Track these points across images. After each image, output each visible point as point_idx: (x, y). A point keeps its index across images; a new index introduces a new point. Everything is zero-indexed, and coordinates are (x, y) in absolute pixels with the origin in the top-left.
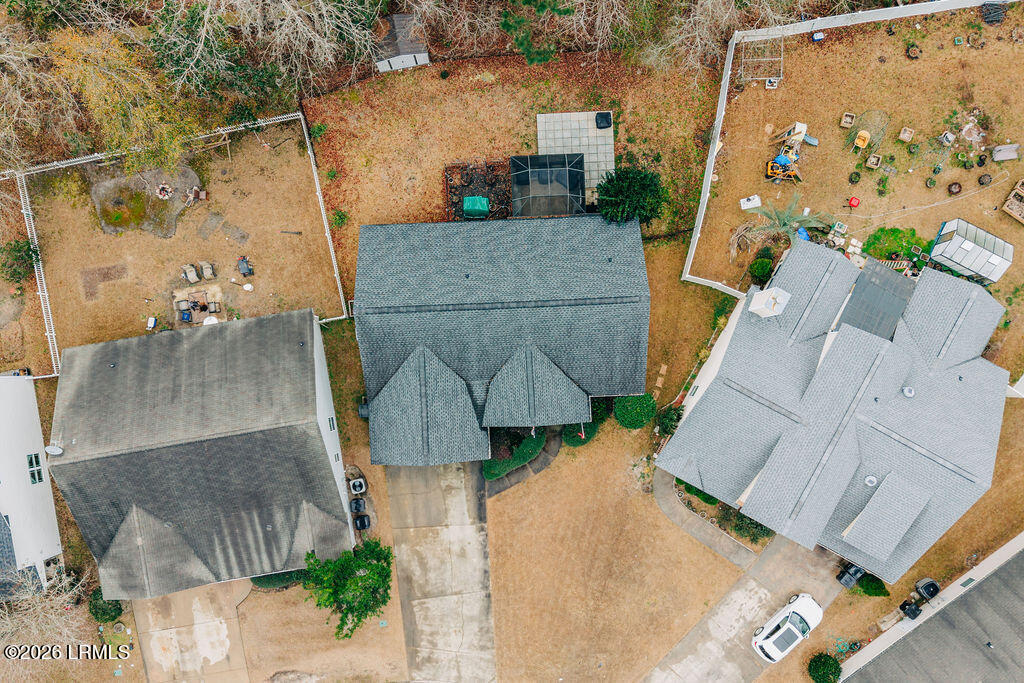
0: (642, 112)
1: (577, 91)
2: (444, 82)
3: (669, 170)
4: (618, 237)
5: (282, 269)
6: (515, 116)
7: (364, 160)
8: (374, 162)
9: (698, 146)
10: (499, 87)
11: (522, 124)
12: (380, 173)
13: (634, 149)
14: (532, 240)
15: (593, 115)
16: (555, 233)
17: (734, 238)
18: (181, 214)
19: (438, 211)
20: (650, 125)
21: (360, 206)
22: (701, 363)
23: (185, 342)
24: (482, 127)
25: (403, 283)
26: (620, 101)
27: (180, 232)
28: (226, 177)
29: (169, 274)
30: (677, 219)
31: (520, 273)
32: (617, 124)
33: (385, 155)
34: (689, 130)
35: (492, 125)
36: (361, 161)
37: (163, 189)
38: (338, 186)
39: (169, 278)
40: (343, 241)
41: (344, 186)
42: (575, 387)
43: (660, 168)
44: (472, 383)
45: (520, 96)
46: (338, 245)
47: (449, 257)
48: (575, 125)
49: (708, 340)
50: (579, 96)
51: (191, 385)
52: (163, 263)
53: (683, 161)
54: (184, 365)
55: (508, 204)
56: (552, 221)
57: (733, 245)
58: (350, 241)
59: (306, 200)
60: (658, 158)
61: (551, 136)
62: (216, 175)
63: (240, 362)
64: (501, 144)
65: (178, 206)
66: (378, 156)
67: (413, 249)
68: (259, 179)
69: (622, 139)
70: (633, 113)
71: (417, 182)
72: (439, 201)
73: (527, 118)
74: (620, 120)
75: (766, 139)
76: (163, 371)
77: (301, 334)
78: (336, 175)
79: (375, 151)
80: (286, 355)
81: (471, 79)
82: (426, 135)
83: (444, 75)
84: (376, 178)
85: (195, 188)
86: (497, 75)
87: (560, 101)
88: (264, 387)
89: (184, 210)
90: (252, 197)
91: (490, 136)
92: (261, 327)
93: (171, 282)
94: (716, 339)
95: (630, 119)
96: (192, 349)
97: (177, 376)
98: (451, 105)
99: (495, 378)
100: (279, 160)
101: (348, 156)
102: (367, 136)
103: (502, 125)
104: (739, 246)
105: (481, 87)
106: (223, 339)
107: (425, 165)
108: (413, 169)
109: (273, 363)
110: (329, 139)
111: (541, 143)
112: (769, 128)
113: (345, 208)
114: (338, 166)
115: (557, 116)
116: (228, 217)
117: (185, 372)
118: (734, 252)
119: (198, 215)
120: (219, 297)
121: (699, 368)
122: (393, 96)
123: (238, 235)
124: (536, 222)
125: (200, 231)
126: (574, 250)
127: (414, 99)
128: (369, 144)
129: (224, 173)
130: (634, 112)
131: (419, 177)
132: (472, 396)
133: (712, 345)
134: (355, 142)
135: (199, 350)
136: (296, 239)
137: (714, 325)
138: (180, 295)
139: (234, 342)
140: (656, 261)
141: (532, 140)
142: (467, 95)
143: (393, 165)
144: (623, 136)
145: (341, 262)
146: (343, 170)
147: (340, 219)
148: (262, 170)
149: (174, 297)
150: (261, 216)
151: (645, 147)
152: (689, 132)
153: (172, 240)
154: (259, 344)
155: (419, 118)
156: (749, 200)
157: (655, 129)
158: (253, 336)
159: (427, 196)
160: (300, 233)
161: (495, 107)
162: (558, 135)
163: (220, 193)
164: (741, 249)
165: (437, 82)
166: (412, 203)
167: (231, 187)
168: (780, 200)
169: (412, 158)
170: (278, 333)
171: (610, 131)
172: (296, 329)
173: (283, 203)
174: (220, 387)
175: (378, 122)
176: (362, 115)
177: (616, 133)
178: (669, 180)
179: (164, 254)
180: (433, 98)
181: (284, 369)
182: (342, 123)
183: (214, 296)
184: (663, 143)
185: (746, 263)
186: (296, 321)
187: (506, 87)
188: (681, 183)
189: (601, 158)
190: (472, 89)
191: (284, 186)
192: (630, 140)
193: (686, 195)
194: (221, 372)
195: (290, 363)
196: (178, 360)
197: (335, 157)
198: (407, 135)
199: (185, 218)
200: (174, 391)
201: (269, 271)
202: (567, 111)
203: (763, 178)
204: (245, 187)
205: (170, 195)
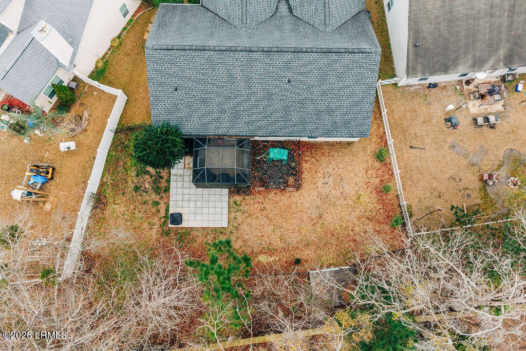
0: (145, 225)
1: (195, 245)
2: (297, 256)
3: (129, 180)
4: (170, 112)
5: (425, 122)
6: (244, 227)
7: (361, 200)
8: (354, 198)
9: (105, 196)
10: (255, 250)
11: (239, 220)
12: (350, 190)
13: (154, 197)
14: (236, 116)
15: (184, 224)
16: (218, 120)
17: (85, 124)
18: (500, 166)
19: (307, 158)
20: (141, 215)
21: (365, 166)
22: (119, 37)
23: (502, 57)
24: (270, 220)
25: (340, 77)
26: (162, 235)
27: (501, 153)
28: (468, 192)
29: (508, 123)
30: (126, 143)
31: (248, 80)
32: (166, 217)
33: (345, 202)
34: (110, 210)
35: (263, 221)
36: (365, 199)
37: (515, 185)
38: (382, 181)
39: (508, 119)
40: (379, 140)
41: (377, 181)
42: (211, 8)
43: (136, 181)
44: (288, 14)
45: (240, 243)
46: (382, 138)
47: (302, 102)
48: (198, 217)
49: (112, 53)
50: (194, 240)
51: (500, 17)
52: (513, 131)
53: (117, 186)
54: (504, 35)
55: (254, 161)
56: (220, 132)
57: (86, 120)
58: (373, 140)
59: (406, 172)
60: (137, 189)
61: (218, 210)
62: (474, 195)
63: (463, 33)
64: (256, 206)
65: (503, 173)
66: (351, 202)
67: (330, 112)
68: (442, 189)
69: (163, 205)
70: (154, 225)
71: (322, 180)
72: (305, 166)
73: (236, 225)
74: (163, 220)
75: (51, 198)
76: (520, 32)
77: (417, 55)
78: (383, 190)
79: (353, 206)
80: (429, 36)
81: (277, 258)
82: (314, 216)
83: (298, 262)
84: (352, 185)
85: (491, 183)
86: (257, 260)
87: (209, 237)
88: (447, 8)
89: (498, 169)
90: (447, 176)
91: (265, 213)
92: (445, 65)
93: (506, 117)
94: (106, 53)
95: (156, 220)
96: (498, 49)
97: (510, 25)
98: (294, 238)
99: (271, 14)
100: (426, 203)
101: (373, 204)
102: (359, 218)
103: (255, 220)
104: (81, 119)
105: (270, 251)
106: (474, 56)
107: (315, 193)
108: (324, 191)
109: (439, 30)
110: (388, 217)
111: (226, 205)
112: (48, 207)
113: (377, 164)
114: (382, 196)
115: (212, 225)
116: (465, 162)
117: (504, 29)
118: (86, 114)
119: (487, 165)
120: (470, 104)
121: (121, 34)
122: (338, 248)
123: (458, 149)
124: (232, 132)
125: (486, 153)
126: (204, 101)
127: (321, 244)
128: (357, 212)
129: (469, 196)
130: (151, 225)
131: (320, 184)
132: (289, 5)
133: (109, 49)
134: (368, 214)
135: (492, 48)
136: (414, 143)
137: (106, 63)
138: (498, 107)
139: (466, 53)
140: (145, 112)
141: (233, 207)
142: (281, 245)
143: (339, 195)
144: (162, 207)
145: (381, 125)
146: (378, 193)
147: (381, 157)
148: (439, 196)
149: (503, 106)
150: (440, 162)
151: (146, 198)
152: (110, 208)
153: (505, 148)
154: (447, 49)
155: (318, 229)
156: (69, 148)
157: (136, 212)
158: (452, 56)
159: (314, 170)
160: (411, 147)
161: (260, 235)
162: (212, 210)
163: (471, 180)
164: (80, 117)
165: (304, 257)
166: (326, 165)
167: (462, 185)
168: (46, 151)
169: (325, 198)
170: (433, 57)
171: (171, 211)
172: (420, 60)
173: (424, 170)
174: (479, 12)
175: (350, 228)
176: (363, 234)
177: (167, 210)
178: (129, 172)
179: (512, 137)
180: (307, 245)
181: (431, 23)
182: (377, 229)
183: (474, 105)
184: (132, 200)
185: (77, 106)
186: (419, 68)
187: (250, 250)
188: (121, 169)
189: (180, 191)
190: (276, 250)
191: (422, 183)
192: (157, 203)
193: (117, 161)
194: (478, 26)
195: (426, 28)
196: (508, 41)
197: (384, 204)
198: (328, 217)
199: (497, 163)
200: (513, 13)
201: (434, 121)
202: (204, 228)
203: (57, 169)
204: (453, 183)
205: (509, 180)
